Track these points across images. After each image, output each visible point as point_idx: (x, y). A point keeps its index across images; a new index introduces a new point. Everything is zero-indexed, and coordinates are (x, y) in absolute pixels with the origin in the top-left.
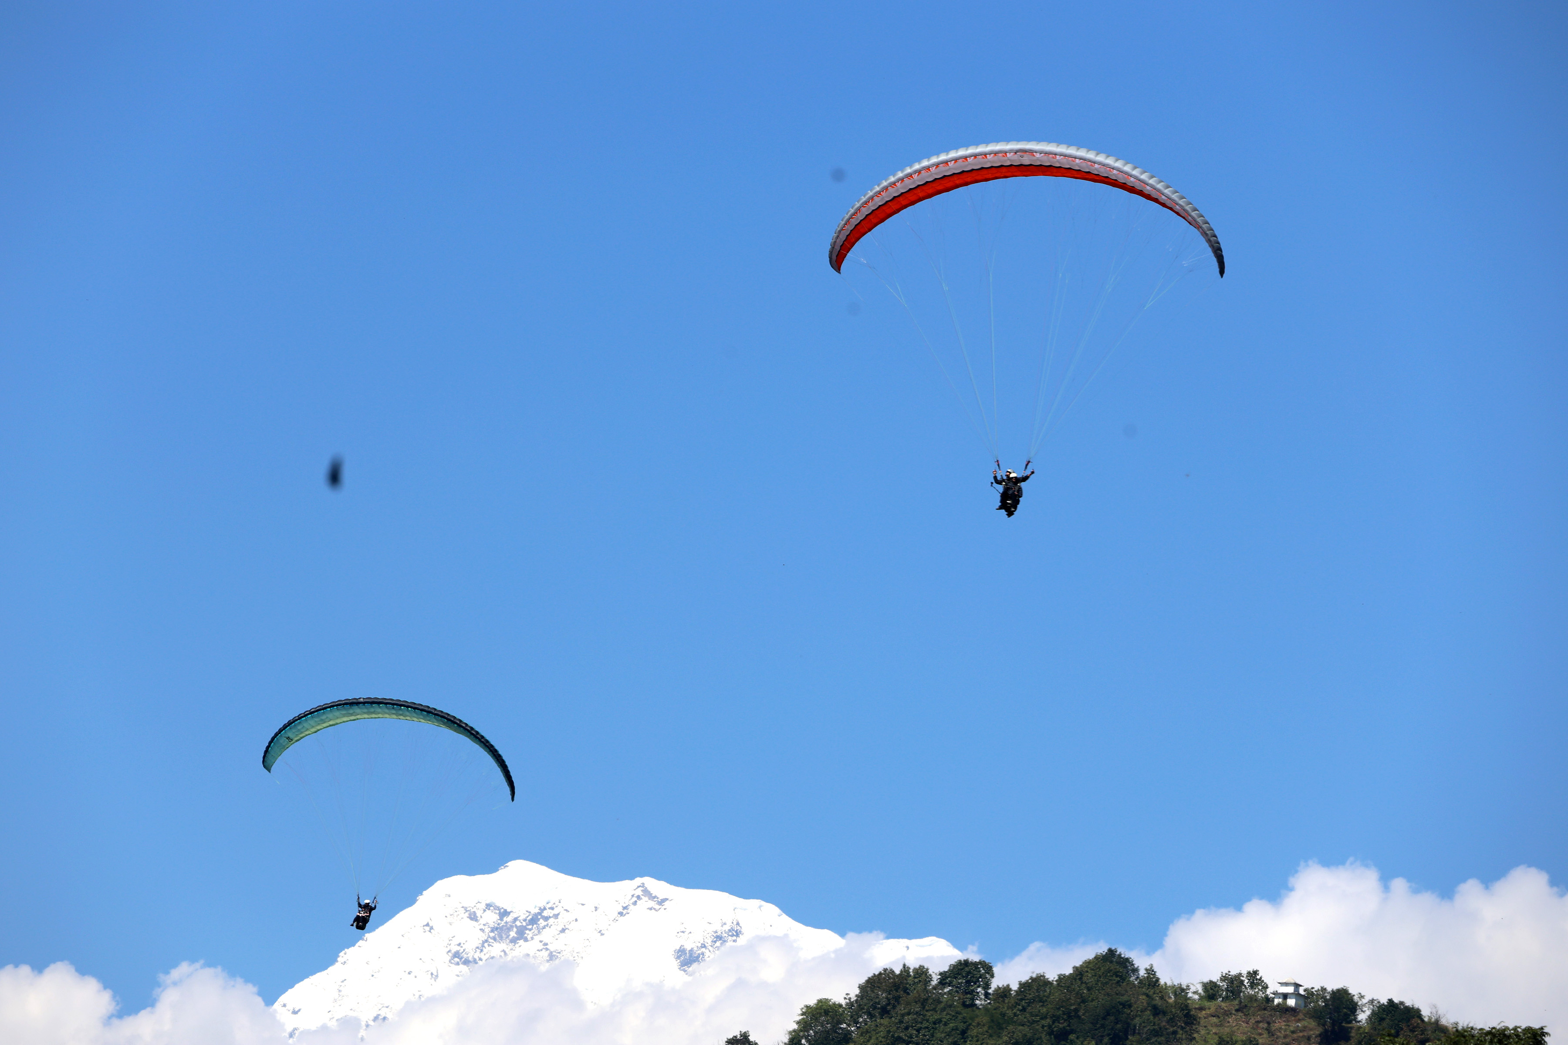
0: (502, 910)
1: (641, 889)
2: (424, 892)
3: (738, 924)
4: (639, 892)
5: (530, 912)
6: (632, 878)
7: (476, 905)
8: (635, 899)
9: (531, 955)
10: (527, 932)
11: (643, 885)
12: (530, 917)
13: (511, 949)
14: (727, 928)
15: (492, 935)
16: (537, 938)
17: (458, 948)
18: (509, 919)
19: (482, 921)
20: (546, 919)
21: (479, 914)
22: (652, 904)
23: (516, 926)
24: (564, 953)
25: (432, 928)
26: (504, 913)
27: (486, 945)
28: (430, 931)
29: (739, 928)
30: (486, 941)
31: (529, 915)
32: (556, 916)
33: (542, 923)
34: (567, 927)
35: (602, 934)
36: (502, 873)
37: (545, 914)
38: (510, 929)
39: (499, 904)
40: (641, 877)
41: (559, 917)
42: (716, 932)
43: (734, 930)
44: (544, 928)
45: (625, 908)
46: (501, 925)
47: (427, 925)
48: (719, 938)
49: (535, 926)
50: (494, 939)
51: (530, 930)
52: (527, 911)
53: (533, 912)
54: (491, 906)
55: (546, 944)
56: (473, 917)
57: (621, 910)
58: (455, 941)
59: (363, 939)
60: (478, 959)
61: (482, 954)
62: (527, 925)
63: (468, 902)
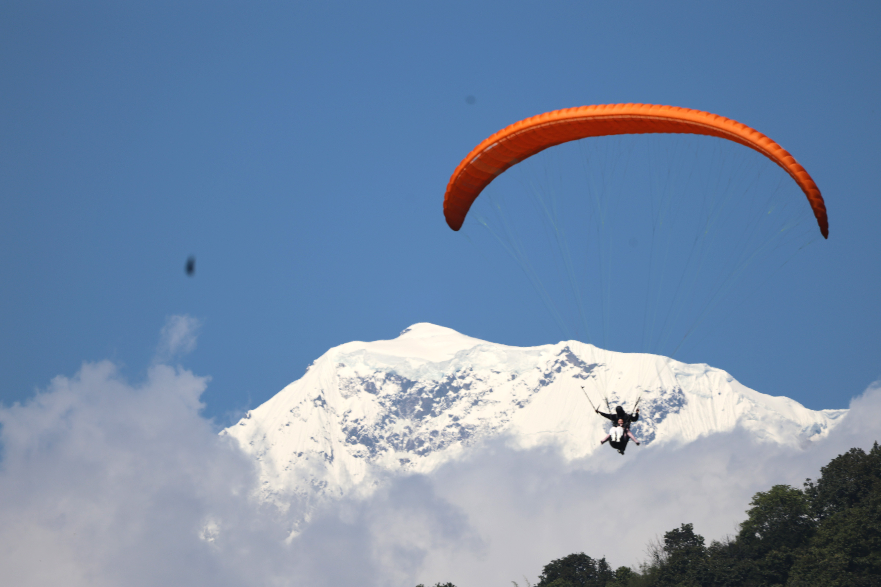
0: (405, 381)
1: (565, 354)
2: (315, 361)
3: (680, 392)
4: (563, 357)
5: (437, 383)
6: (555, 342)
7: (375, 375)
8: (558, 365)
9: (440, 433)
10: (435, 405)
11: (567, 350)
12: (438, 388)
13: (417, 426)
14: (667, 397)
15: (394, 408)
16: (447, 412)
17: (355, 425)
18: (413, 390)
19: (382, 393)
20: (456, 390)
21: (378, 385)
22: (577, 370)
23: (422, 399)
24: (478, 429)
25: (324, 402)
26: (407, 384)
27: (387, 421)
28: (322, 406)
29: (681, 396)
30: (387, 416)
31: (436, 386)
32: (467, 387)
33: (451, 394)
34: (480, 398)
35: (521, 407)
36: (404, 337)
37: (454, 384)
38: (415, 401)
39: (401, 373)
40: (566, 340)
41: (471, 387)
42: (655, 401)
43: (676, 399)
44: (454, 400)
45: (546, 376)
46: (404, 398)
47: (319, 398)
48: (659, 408)
49: (443, 398)
50: (396, 413)
51: (438, 403)
52: (434, 381)
53: (440, 382)
54: (392, 376)
55: (456, 419)
56: (371, 389)
57: (543, 378)
58: (352, 417)
59: (246, 417)
60: (378, 437)
61: (383, 431)
62: (435, 397)
63: (366, 372)
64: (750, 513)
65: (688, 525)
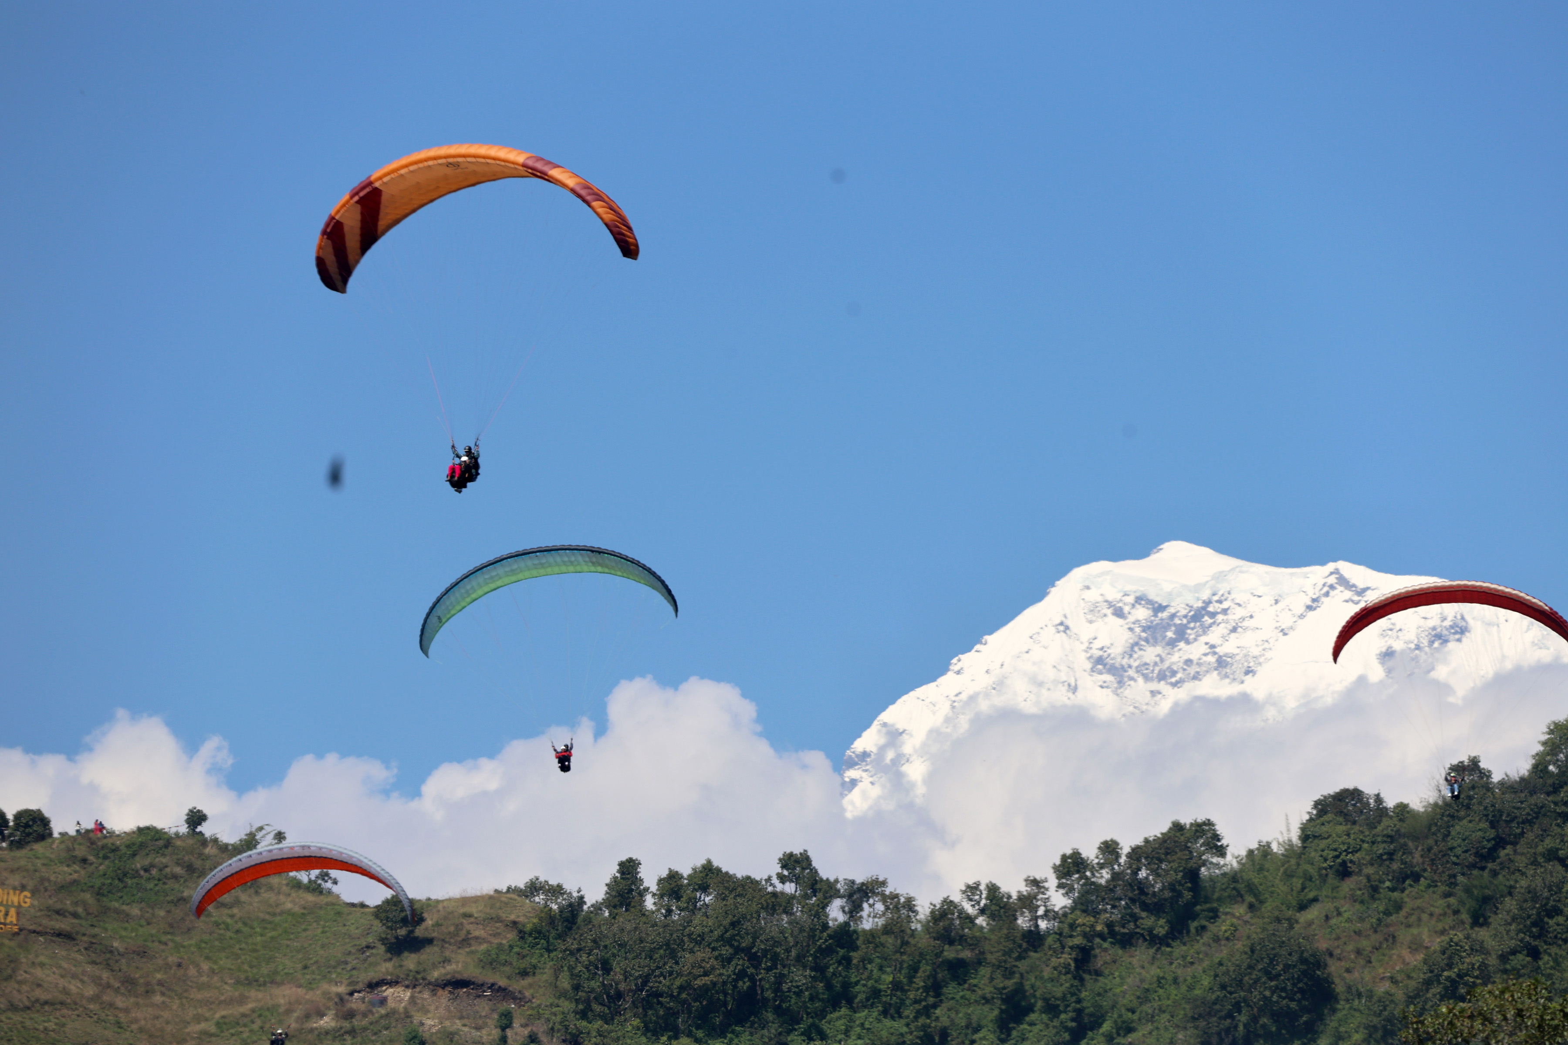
0: (1156, 605)
1: (1334, 576)
2: (1058, 583)
3: (1463, 618)
4: (1332, 580)
5: (1192, 607)
6: (1323, 563)
7: (1123, 598)
8: (1326, 589)
9: (1195, 662)
10: (1189, 631)
11: (1336, 572)
12: (1192, 613)
13: (1169, 654)
14: (1447, 623)
15: (1144, 635)
16: (1203, 639)
17: (1101, 653)
18: (1164, 615)
19: (1131, 619)
20: (1213, 615)
21: (1126, 609)
22: (1348, 594)
23: (1175, 625)
24: (1238, 658)
25: (1067, 628)
26: (1161, 608)
27: (1136, 649)
28: (1065, 632)
29: (1464, 624)
30: (1137, 644)
31: (1190, 611)
32: (1225, 611)
33: (1207, 620)
34: (1240, 624)
35: (1285, 634)
36: (1154, 557)
37: (1211, 609)
38: (1166, 628)
39: (1152, 596)
40: (1335, 561)
41: (1229, 612)
42: (1434, 629)
43: (1457, 626)
44: (1210, 626)
45: (1314, 600)
46: (1155, 623)
47: (1061, 624)
48: (1439, 636)
49: (1198, 624)
50: (1147, 640)
51: (1192, 629)
52: (1187, 605)
53: (1195, 606)
54: (1142, 599)
55: (1213, 647)
56: (1119, 613)
57: (1309, 603)
58: (1097, 644)
59: (981, 643)
60: (1126, 666)
61: (1132, 660)
62: (1189, 622)
63: (1113, 595)
64: (1544, 744)
65: (1475, 757)
